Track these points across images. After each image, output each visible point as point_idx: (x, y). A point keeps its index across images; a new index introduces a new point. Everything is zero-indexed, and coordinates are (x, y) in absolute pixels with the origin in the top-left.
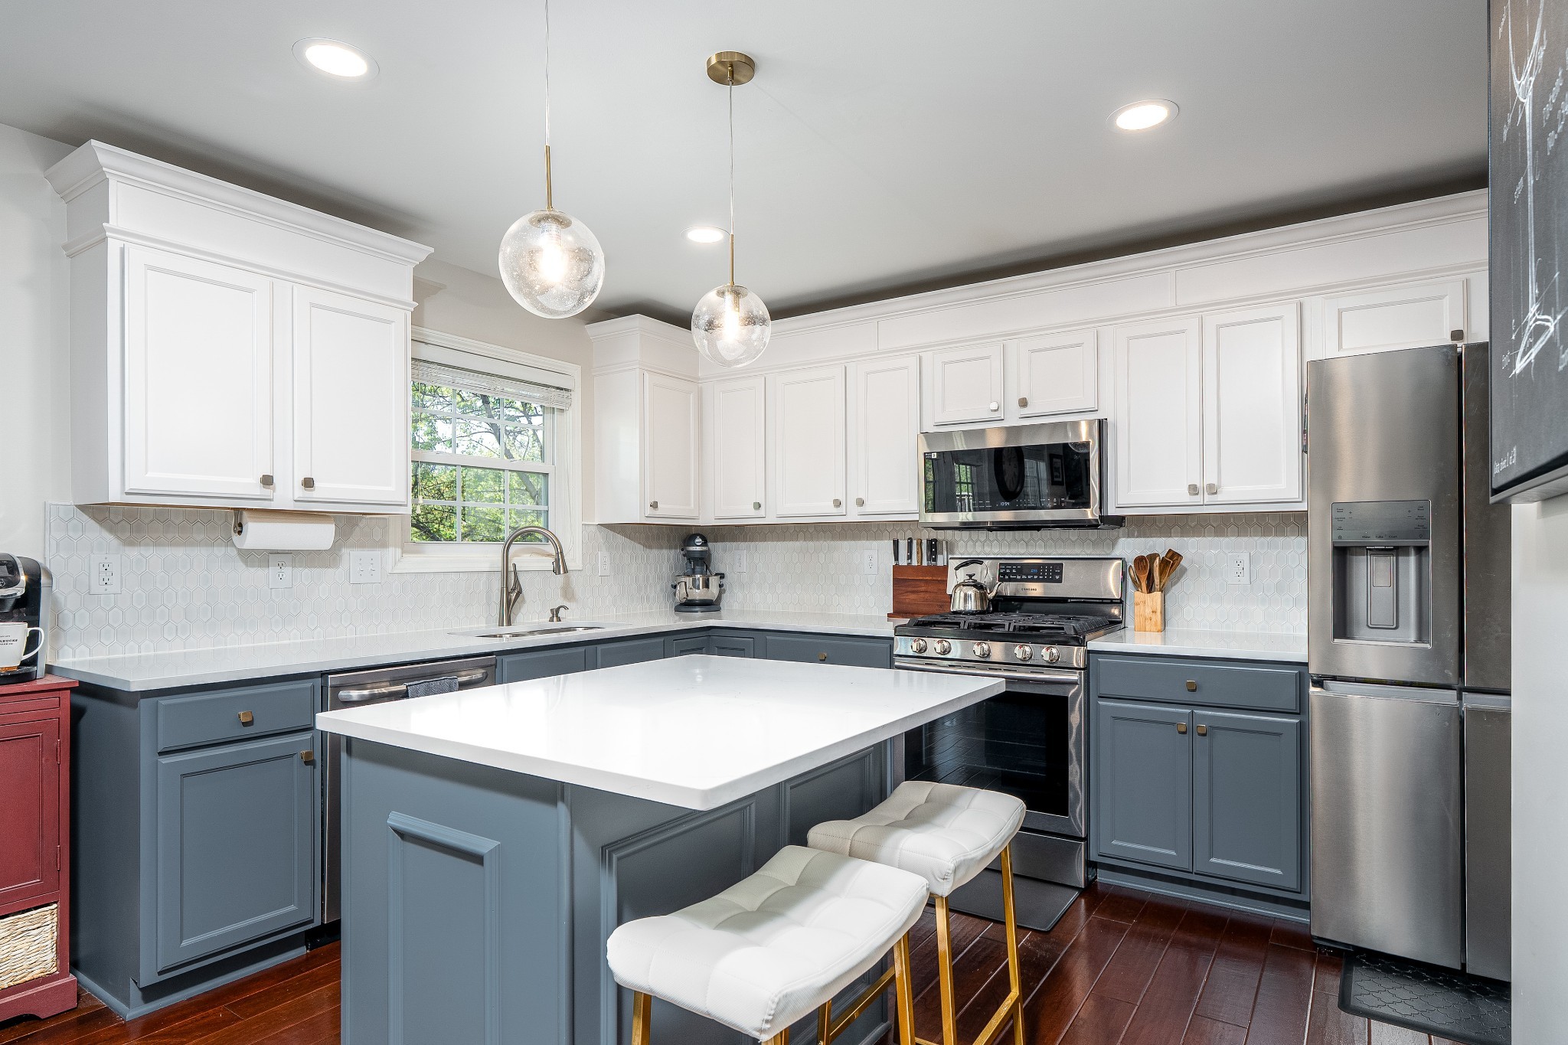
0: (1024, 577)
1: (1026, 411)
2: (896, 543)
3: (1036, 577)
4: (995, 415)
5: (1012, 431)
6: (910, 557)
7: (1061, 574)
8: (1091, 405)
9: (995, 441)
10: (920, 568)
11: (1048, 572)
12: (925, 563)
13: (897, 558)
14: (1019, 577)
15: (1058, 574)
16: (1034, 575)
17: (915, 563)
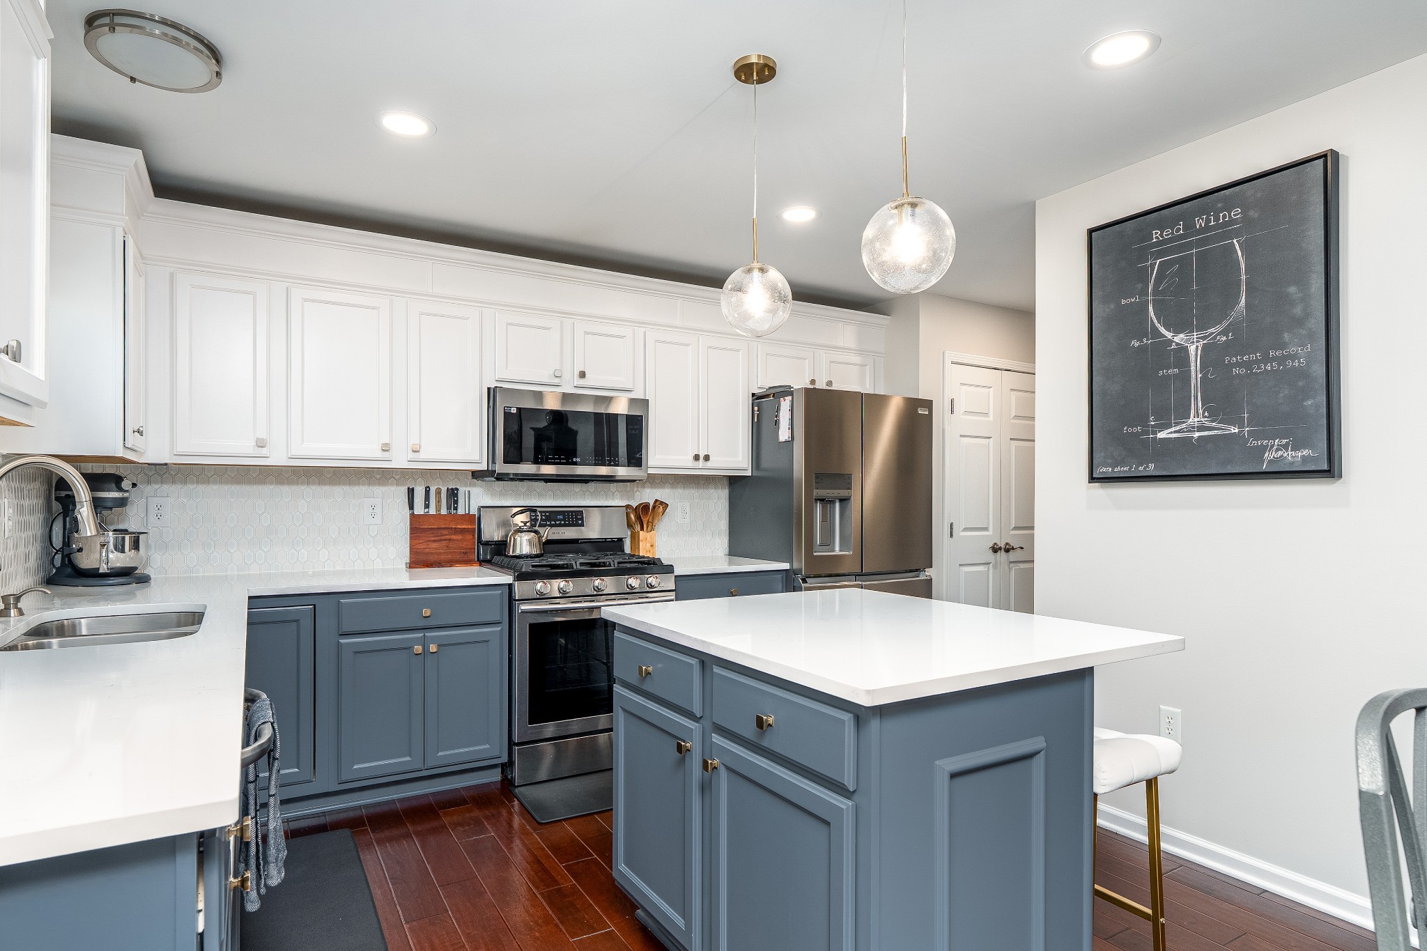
0: (553, 522)
1: (582, 382)
2: (411, 492)
3: (563, 522)
4: (557, 381)
5: (566, 397)
6: (427, 506)
7: (582, 519)
8: (629, 386)
9: (551, 404)
10: (438, 516)
11: (572, 518)
12: (444, 511)
13: (411, 507)
14: (548, 523)
15: (580, 519)
16: (560, 520)
17: (432, 511)
